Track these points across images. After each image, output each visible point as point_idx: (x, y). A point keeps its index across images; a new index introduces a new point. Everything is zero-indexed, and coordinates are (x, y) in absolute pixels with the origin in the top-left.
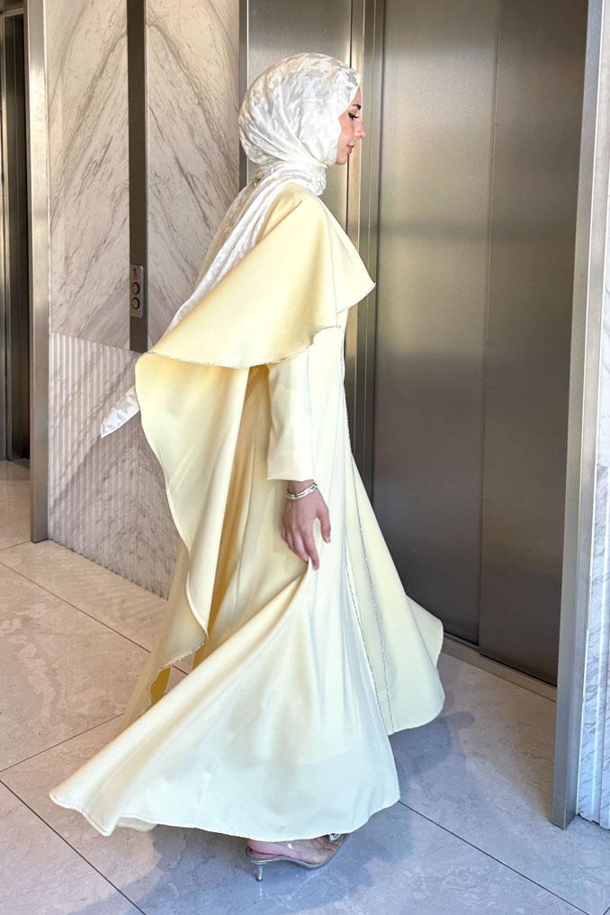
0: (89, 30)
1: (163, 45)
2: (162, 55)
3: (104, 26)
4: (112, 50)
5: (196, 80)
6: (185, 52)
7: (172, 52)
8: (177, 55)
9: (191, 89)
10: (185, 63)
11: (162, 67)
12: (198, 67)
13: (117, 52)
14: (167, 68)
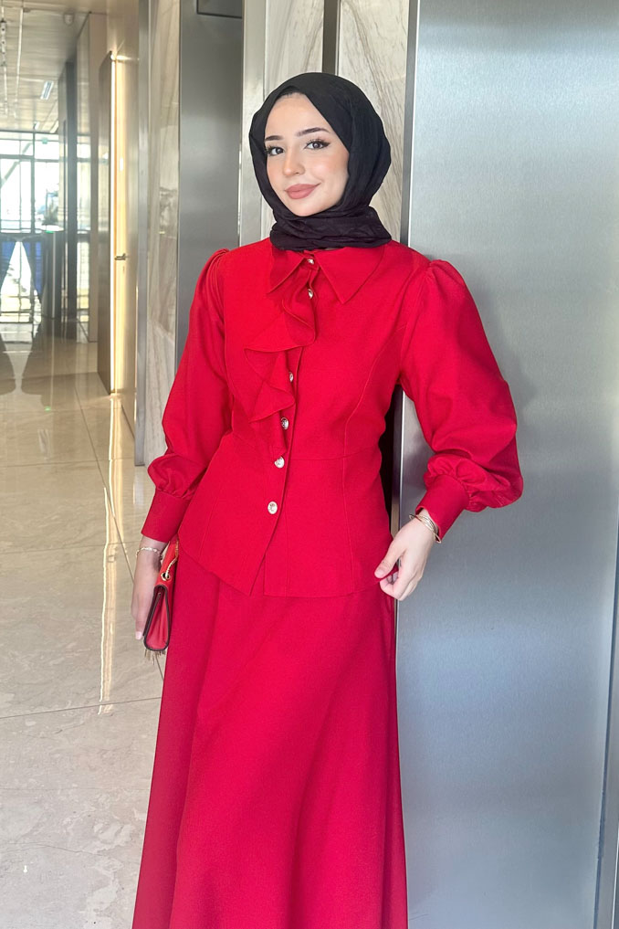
0: (296, 23)
1: (354, 28)
2: (351, 45)
3: (308, 13)
4: (312, 48)
5: (381, 78)
6: (373, 33)
7: (360, 39)
8: (364, 40)
9: (375, 91)
10: (372, 52)
11: (352, 64)
12: (383, 57)
13: (315, 49)
14: (355, 63)
